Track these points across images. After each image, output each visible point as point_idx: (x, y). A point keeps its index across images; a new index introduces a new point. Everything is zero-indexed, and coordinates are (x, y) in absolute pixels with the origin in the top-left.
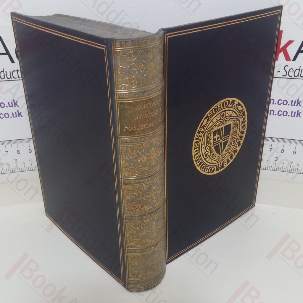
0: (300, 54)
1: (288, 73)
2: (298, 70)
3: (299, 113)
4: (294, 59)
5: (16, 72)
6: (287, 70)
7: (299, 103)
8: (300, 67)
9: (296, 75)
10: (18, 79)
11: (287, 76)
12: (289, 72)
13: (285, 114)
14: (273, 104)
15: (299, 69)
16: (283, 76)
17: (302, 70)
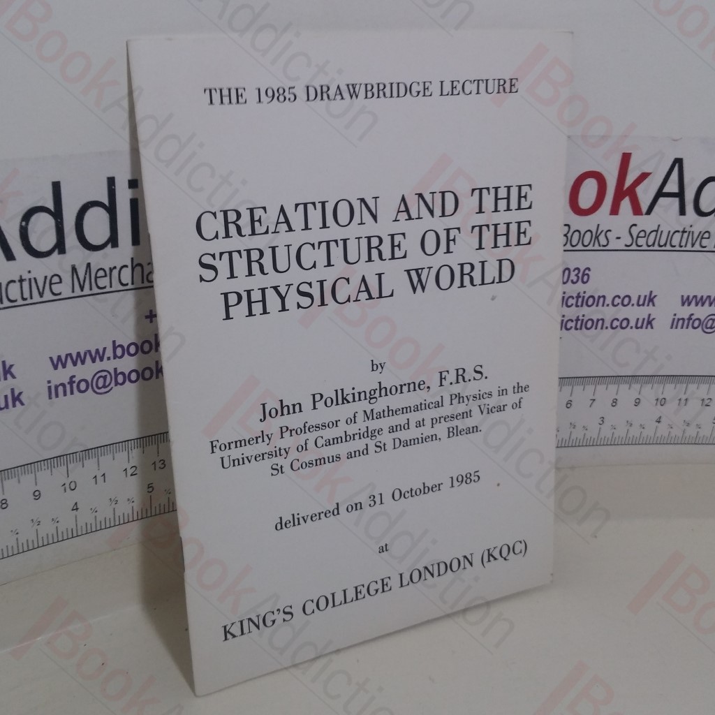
0: (662, 200)
1: (635, 240)
2: (655, 233)
3: (651, 319)
4: (649, 212)
5: (18, 284)
6: (635, 233)
7: (651, 300)
8: (659, 226)
9: (650, 243)
10: (20, 302)
11: (634, 247)
12: (638, 237)
13: (624, 324)
14: (603, 306)
15: (657, 231)
16: (626, 246)
17: (662, 231)
